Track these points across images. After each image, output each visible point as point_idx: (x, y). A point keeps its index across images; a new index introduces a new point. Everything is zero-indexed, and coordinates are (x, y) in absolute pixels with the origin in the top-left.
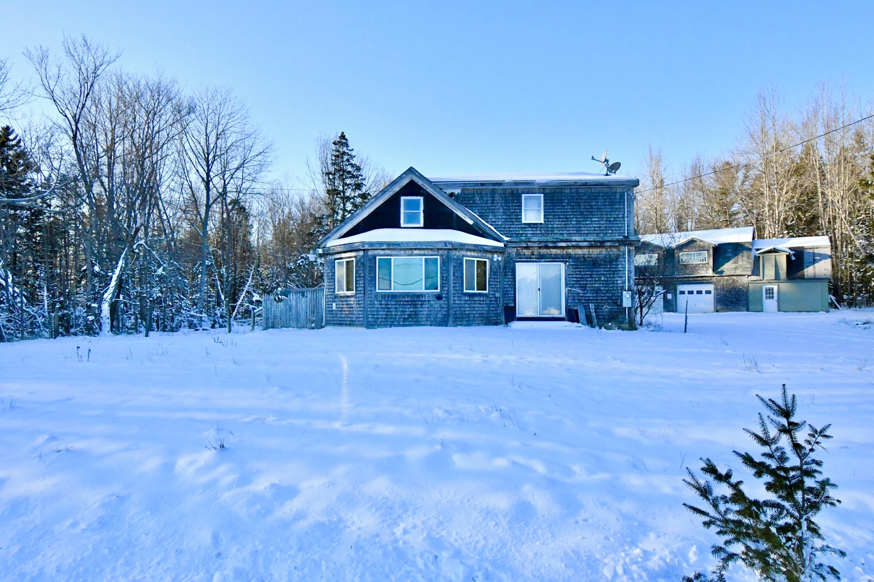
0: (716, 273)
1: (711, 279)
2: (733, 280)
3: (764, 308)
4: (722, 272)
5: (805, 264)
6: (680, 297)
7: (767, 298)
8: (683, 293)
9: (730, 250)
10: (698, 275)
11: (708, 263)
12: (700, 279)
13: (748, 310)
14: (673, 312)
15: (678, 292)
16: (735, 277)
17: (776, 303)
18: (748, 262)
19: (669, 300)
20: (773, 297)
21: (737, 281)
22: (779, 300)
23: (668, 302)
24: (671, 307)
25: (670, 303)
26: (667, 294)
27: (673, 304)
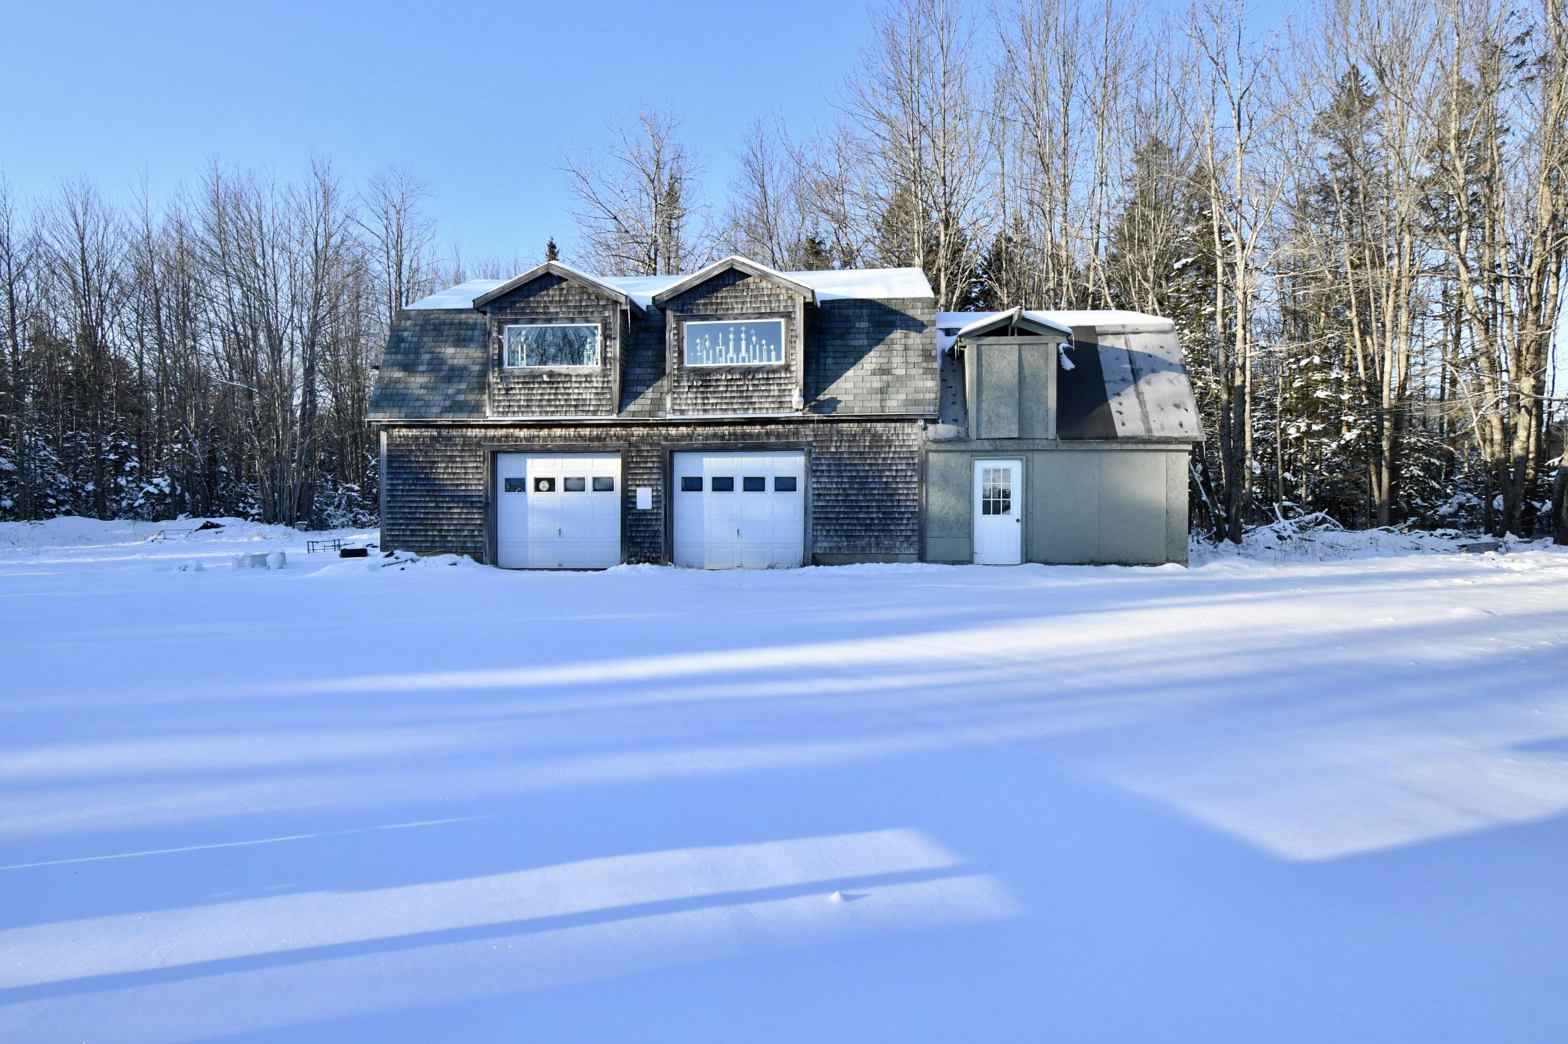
0: (814, 409)
1: (796, 433)
2: (876, 437)
3: (977, 548)
4: (834, 402)
5: (1108, 387)
6: (684, 501)
7: (986, 511)
8: (693, 484)
9: (864, 325)
10: (750, 414)
11: (787, 368)
12: (757, 429)
13: (922, 558)
14: (654, 561)
15: (678, 484)
16: (879, 427)
17: (1016, 530)
18: (927, 371)
19: (644, 512)
20: (1007, 508)
21: (889, 443)
22: (1026, 520)
23: (639, 520)
24: (651, 543)
25: (648, 526)
26: (635, 491)
27: (658, 531)
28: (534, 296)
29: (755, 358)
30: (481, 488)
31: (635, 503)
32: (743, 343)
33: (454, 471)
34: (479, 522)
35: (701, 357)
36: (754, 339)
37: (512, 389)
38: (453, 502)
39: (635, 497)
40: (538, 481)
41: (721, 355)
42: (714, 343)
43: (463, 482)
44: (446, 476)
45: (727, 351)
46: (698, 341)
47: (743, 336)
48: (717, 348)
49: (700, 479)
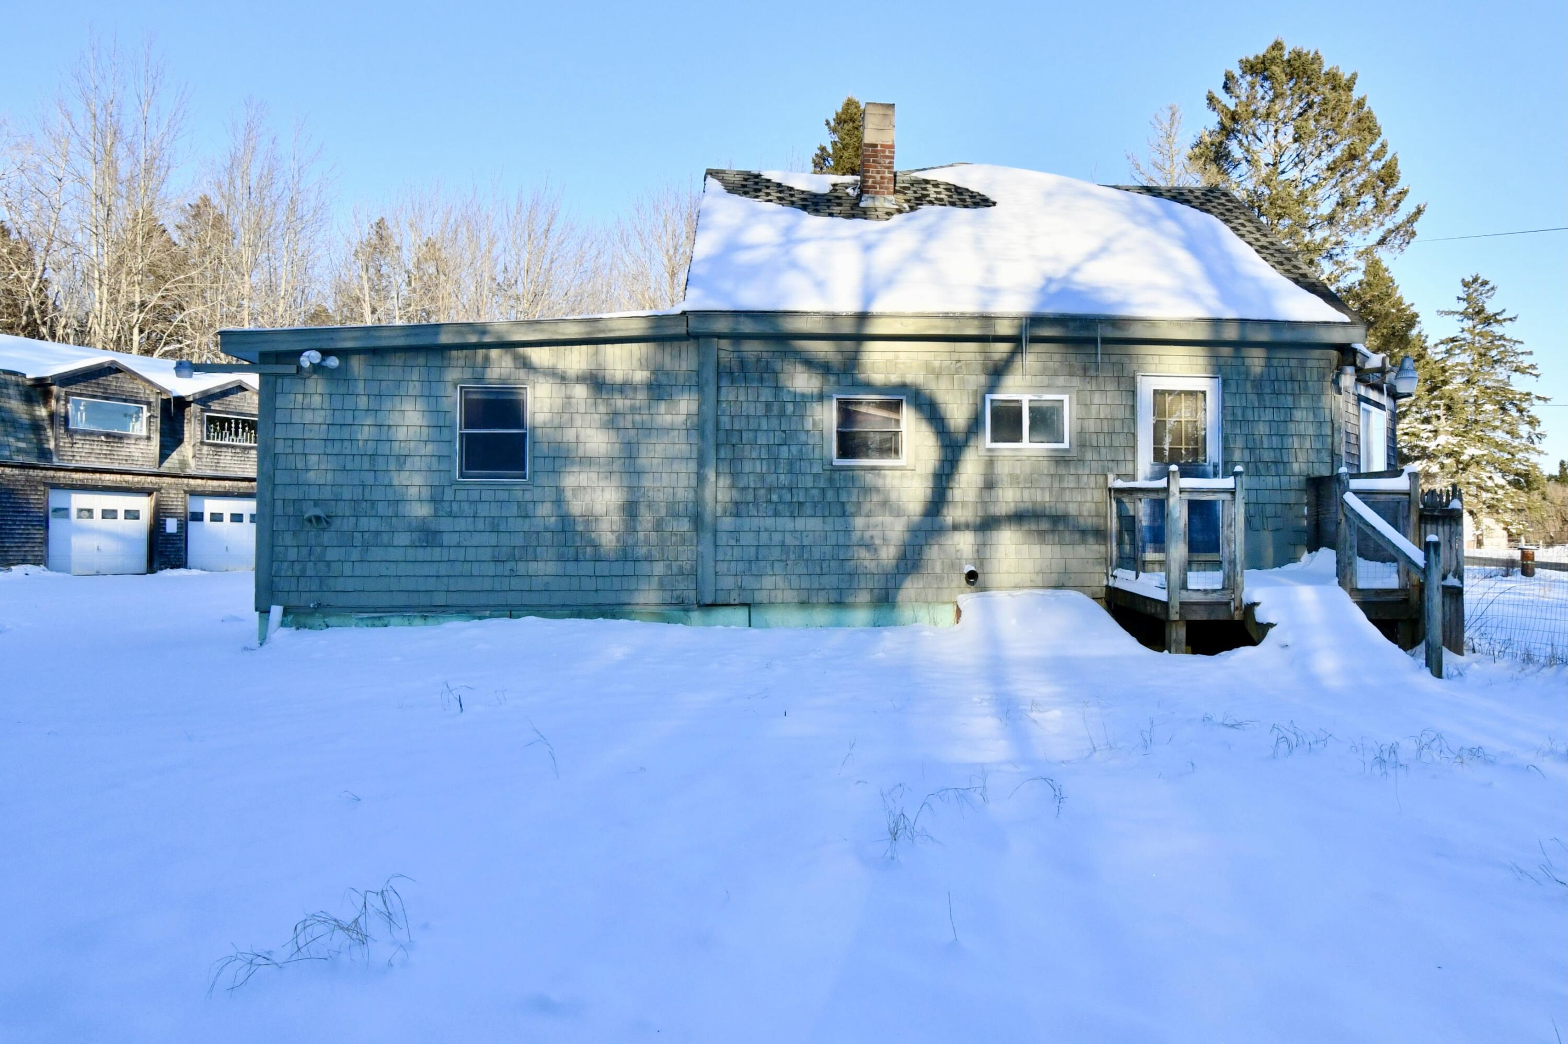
1: (251, 488)
6: (193, 528)
8: (199, 517)
12: (246, 484)
14: (173, 568)
19: (171, 535)
23: (167, 540)
24: (175, 555)
25: (174, 544)
26: (165, 520)
27: (181, 547)
28: (95, 379)
29: (247, 441)
30: (41, 515)
31: (165, 528)
32: (240, 430)
33: (16, 501)
34: (39, 541)
35: (214, 437)
36: (247, 429)
37: (76, 443)
38: (15, 524)
39: (165, 524)
40: (81, 510)
41: (226, 436)
42: (222, 428)
43: (25, 510)
44: (8, 505)
45: (230, 434)
46: (212, 426)
47: (240, 426)
48: (224, 432)
49: (202, 514)
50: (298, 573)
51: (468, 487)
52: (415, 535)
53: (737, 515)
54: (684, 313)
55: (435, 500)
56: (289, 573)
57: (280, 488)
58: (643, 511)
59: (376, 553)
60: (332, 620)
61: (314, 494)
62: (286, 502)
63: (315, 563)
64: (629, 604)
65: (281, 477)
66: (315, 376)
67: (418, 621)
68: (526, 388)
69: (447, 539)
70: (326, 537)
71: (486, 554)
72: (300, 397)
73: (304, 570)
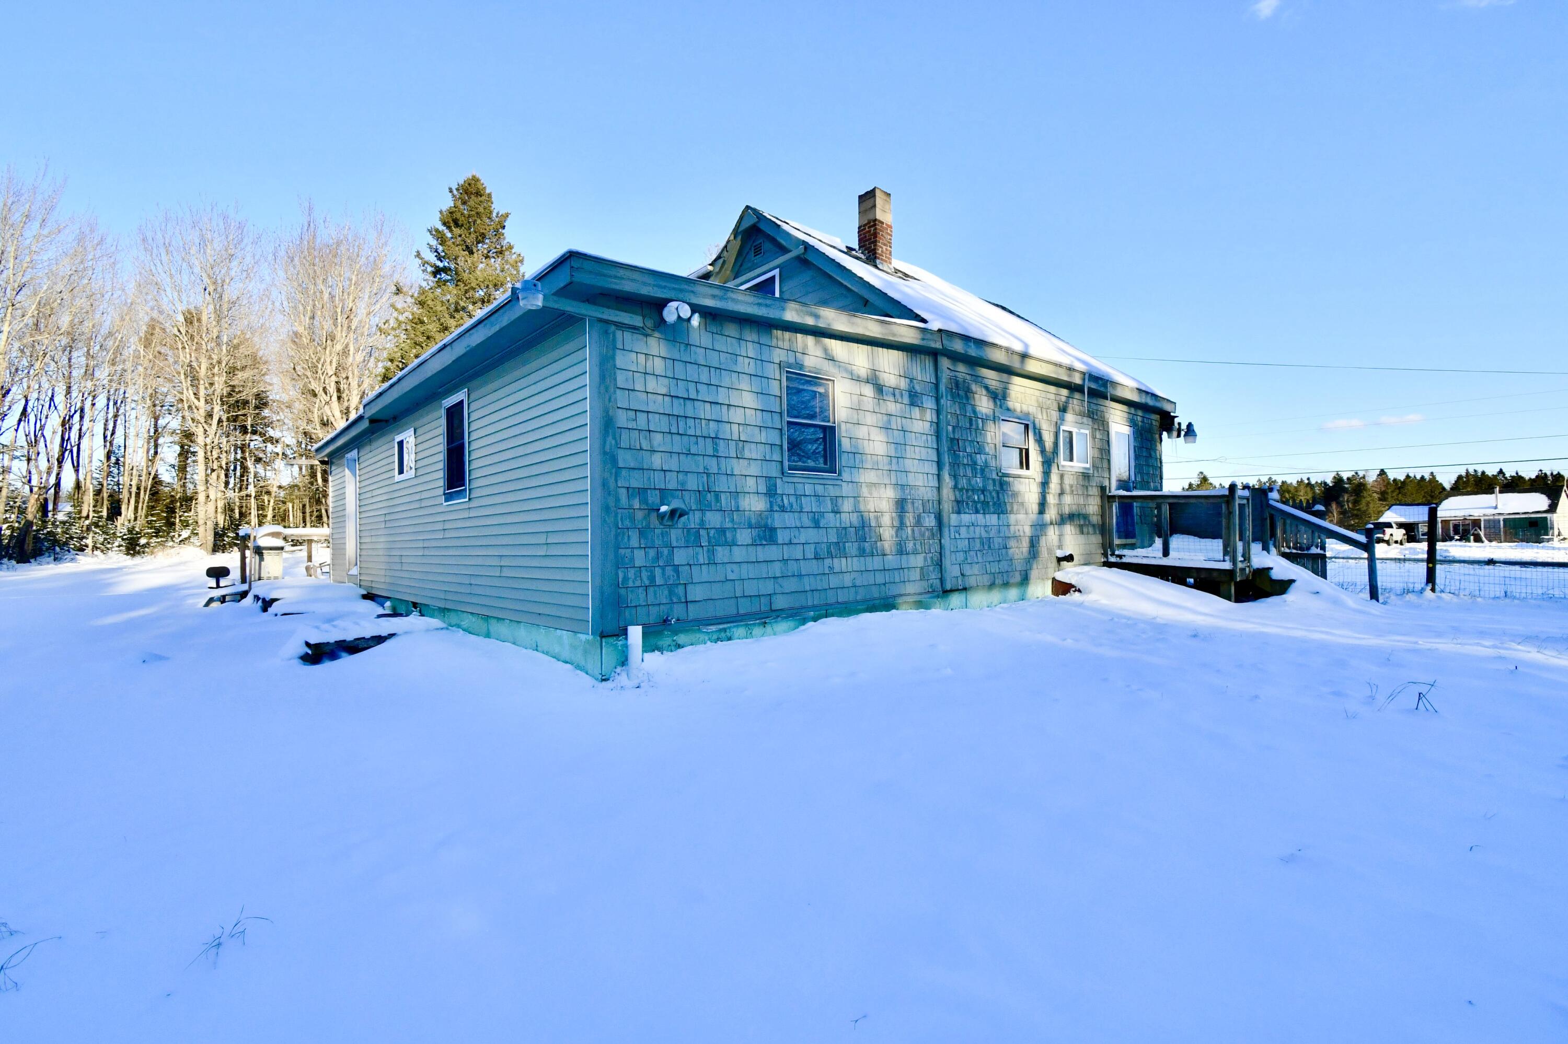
50: (647, 583)
51: (795, 480)
52: (755, 532)
53: (959, 512)
54: (940, 331)
55: (771, 493)
56: (638, 583)
57: (624, 472)
58: (909, 507)
59: (721, 553)
60: (681, 638)
61: (658, 481)
62: (630, 491)
63: (663, 568)
64: (901, 595)
65: (625, 459)
66: (657, 335)
67: (757, 631)
68: (834, 381)
69: (782, 536)
70: (675, 535)
71: (810, 551)
72: (642, 358)
73: (652, 578)
